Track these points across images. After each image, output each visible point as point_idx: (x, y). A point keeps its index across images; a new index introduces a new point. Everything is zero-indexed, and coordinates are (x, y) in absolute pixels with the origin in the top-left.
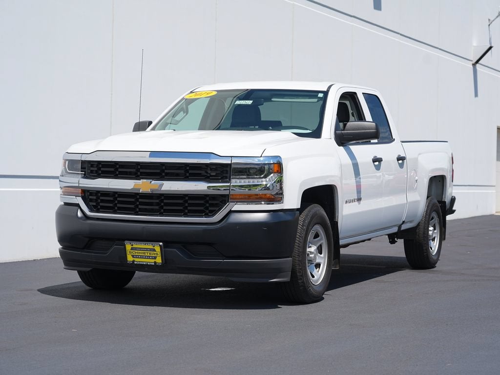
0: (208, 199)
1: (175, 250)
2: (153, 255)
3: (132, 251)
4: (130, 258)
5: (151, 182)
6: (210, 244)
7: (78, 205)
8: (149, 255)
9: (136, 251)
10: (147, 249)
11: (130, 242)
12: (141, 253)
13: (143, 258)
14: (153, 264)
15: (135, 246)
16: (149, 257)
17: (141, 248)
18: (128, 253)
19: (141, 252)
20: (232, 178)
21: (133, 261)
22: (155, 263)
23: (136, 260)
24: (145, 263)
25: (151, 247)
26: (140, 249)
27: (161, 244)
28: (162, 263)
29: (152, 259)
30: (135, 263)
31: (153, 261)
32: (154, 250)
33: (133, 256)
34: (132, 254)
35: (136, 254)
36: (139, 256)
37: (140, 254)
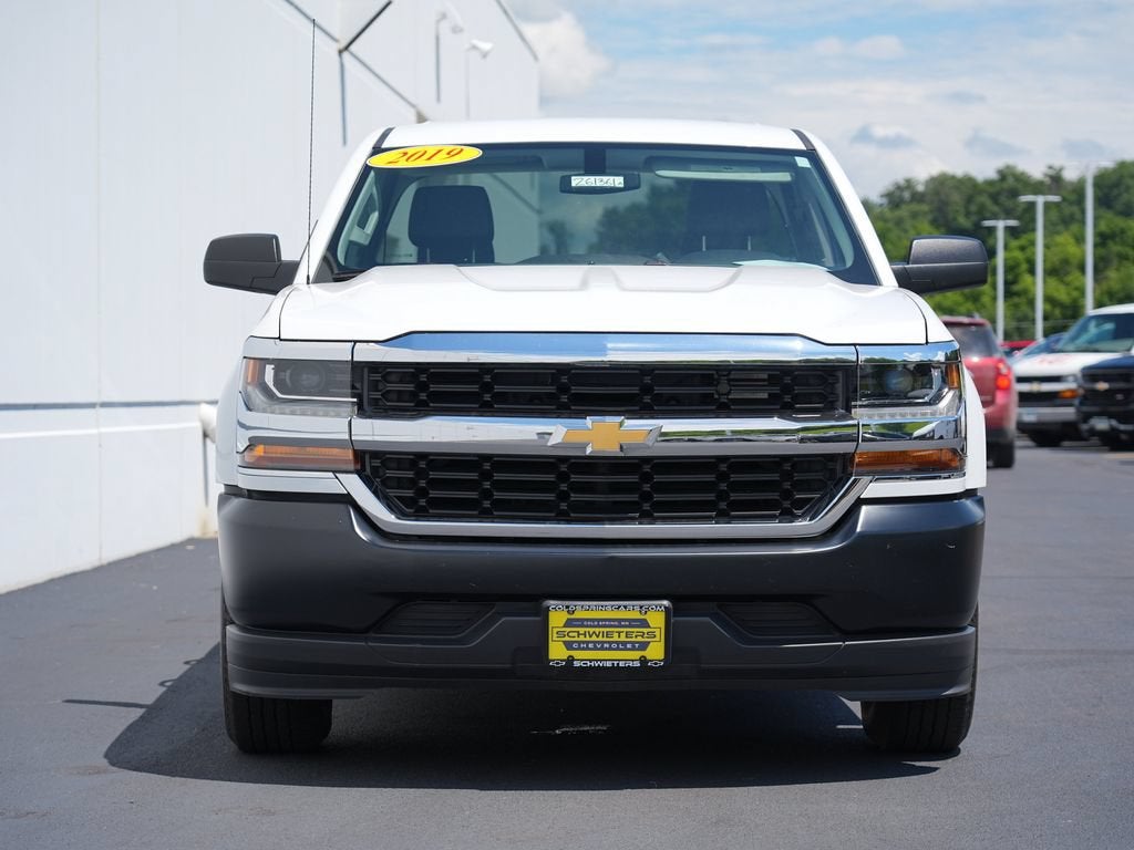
0: (787, 467)
1: (707, 619)
2: (640, 639)
3: (568, 629)
4: (557, 652)
5: (621, 424)
6: (804, 599)
7: (347, 500)
8: (623, 638)
9: (582, 630)
10: (619, 623)
11: (567, 603)
12: (596, 635)
13: (602, 649)
14: (637, 664)
15: (579, 614)
16: (622, 646)
17: (599, 620)
18: (553, 635)
19: (597, 630)
20: (855, 406)
21: (571, 660)
22: (643, 660)
23: (578, 654)
24: (609, 664)
25: (636, 615)
26: (597, 623)
27: (666, 603)
28: (665, 660)
29: (633, 649)
30: (576, 664)
31: (636, 655)
32: (644, 624)
33: (569, 645)
34: (567, 639)
35: (582, 638)
36: (588, 643)
37: (594, 638)
